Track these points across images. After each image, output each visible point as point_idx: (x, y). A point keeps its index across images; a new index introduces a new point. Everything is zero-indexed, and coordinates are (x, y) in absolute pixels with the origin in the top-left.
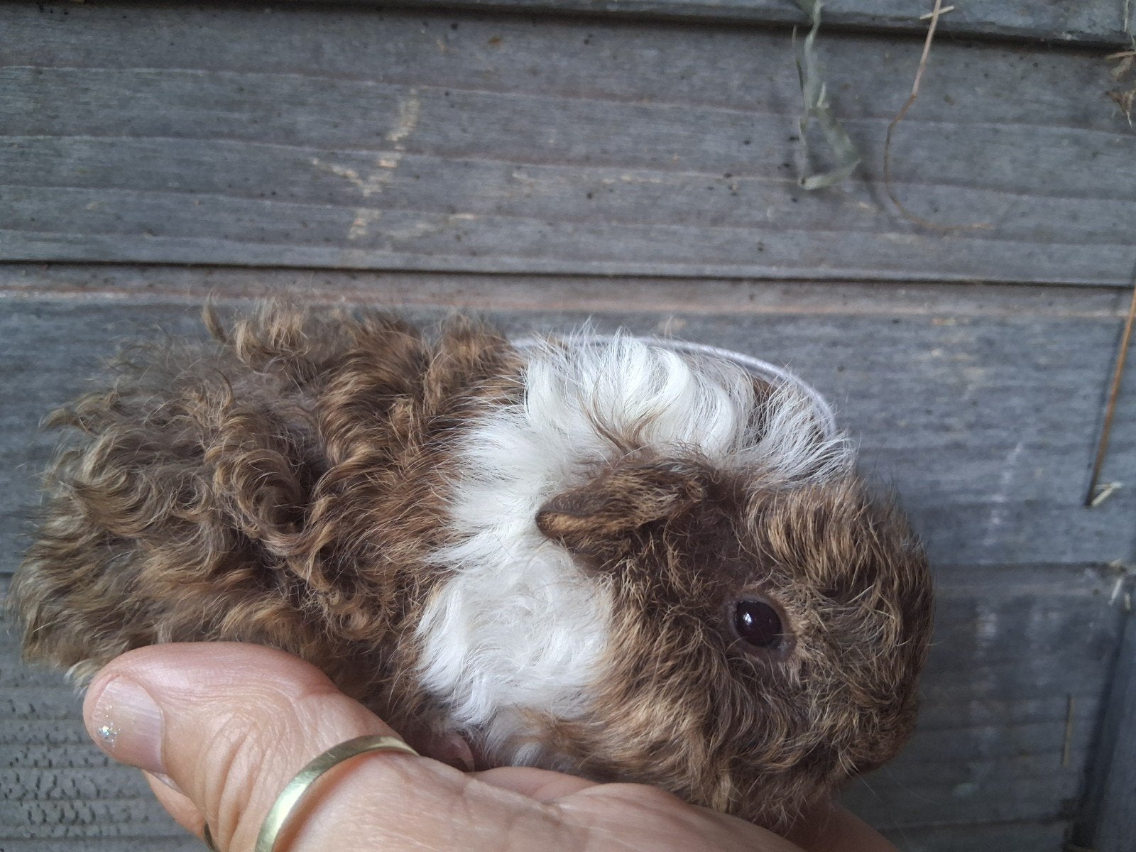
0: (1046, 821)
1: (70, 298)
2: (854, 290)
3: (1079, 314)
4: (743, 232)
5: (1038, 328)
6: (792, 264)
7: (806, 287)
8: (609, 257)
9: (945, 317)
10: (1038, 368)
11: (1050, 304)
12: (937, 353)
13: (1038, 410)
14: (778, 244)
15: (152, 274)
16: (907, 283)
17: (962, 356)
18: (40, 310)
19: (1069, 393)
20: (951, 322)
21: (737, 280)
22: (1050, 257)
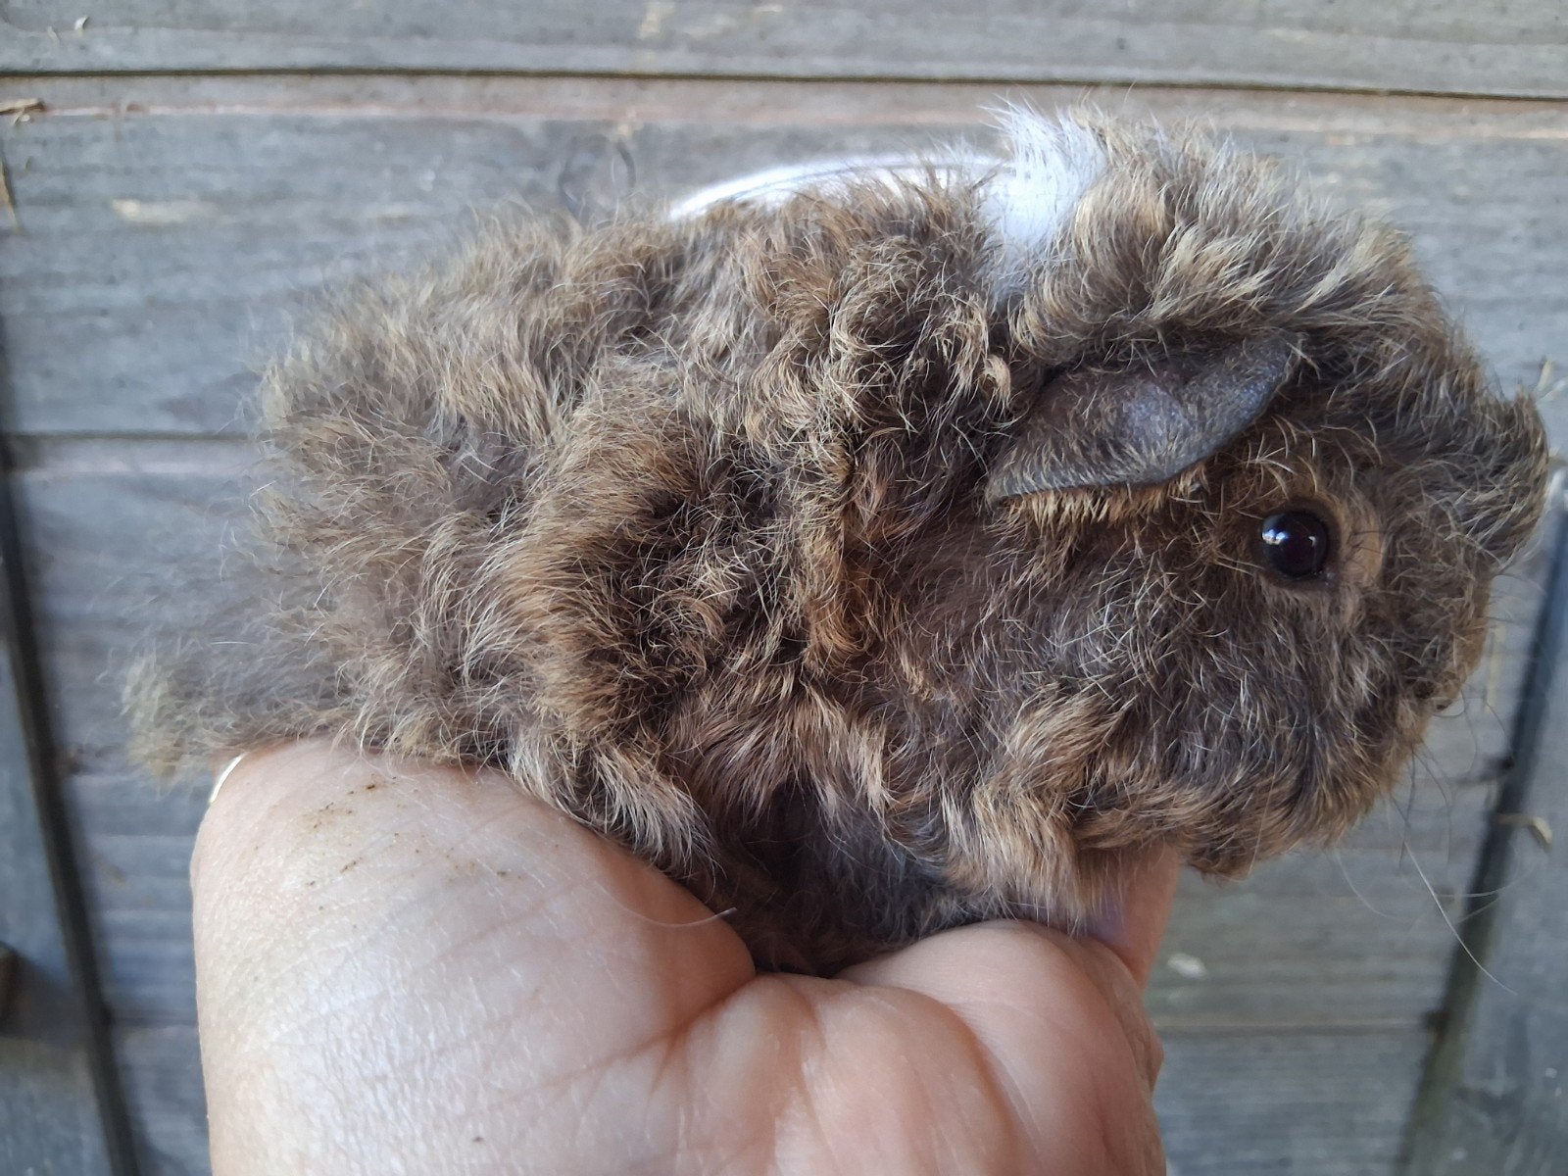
0: (1464, 782)
1: (334, 114)
2: (1233, 97)
3: (1510, 135)
4: (1100, 26)
5: (1455, 150)
6: (1157, 64)
7: (1176, 94)
8: (939, 56)
9: (1342, 134)
10: (1456, 200)
11: (1473, 122)
12: (1333, 179)
13: (1455, 253)
14: (1140, 40)
15: (423, 83)
16: (1299, 90)
17: (1363, 184)
18: (301, 126)
19: (1494, 233)
20: (1350, 141)
21: (1094, 84)
22: (1472, 60)
